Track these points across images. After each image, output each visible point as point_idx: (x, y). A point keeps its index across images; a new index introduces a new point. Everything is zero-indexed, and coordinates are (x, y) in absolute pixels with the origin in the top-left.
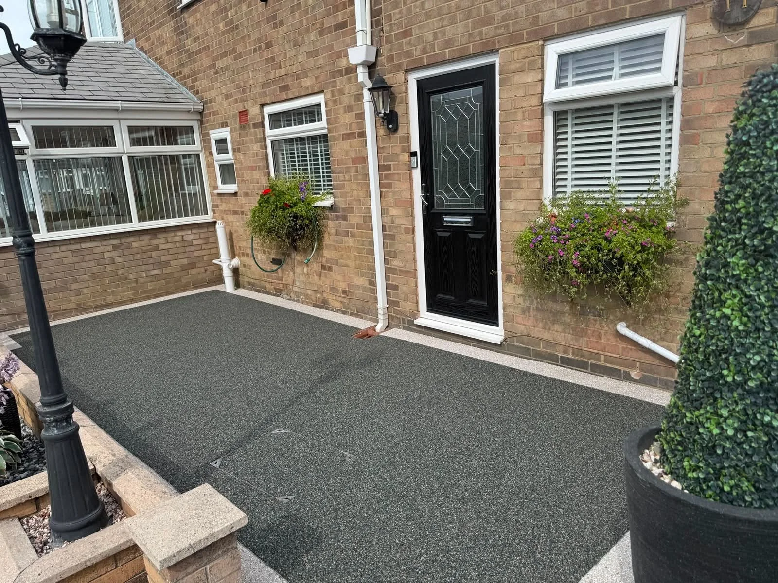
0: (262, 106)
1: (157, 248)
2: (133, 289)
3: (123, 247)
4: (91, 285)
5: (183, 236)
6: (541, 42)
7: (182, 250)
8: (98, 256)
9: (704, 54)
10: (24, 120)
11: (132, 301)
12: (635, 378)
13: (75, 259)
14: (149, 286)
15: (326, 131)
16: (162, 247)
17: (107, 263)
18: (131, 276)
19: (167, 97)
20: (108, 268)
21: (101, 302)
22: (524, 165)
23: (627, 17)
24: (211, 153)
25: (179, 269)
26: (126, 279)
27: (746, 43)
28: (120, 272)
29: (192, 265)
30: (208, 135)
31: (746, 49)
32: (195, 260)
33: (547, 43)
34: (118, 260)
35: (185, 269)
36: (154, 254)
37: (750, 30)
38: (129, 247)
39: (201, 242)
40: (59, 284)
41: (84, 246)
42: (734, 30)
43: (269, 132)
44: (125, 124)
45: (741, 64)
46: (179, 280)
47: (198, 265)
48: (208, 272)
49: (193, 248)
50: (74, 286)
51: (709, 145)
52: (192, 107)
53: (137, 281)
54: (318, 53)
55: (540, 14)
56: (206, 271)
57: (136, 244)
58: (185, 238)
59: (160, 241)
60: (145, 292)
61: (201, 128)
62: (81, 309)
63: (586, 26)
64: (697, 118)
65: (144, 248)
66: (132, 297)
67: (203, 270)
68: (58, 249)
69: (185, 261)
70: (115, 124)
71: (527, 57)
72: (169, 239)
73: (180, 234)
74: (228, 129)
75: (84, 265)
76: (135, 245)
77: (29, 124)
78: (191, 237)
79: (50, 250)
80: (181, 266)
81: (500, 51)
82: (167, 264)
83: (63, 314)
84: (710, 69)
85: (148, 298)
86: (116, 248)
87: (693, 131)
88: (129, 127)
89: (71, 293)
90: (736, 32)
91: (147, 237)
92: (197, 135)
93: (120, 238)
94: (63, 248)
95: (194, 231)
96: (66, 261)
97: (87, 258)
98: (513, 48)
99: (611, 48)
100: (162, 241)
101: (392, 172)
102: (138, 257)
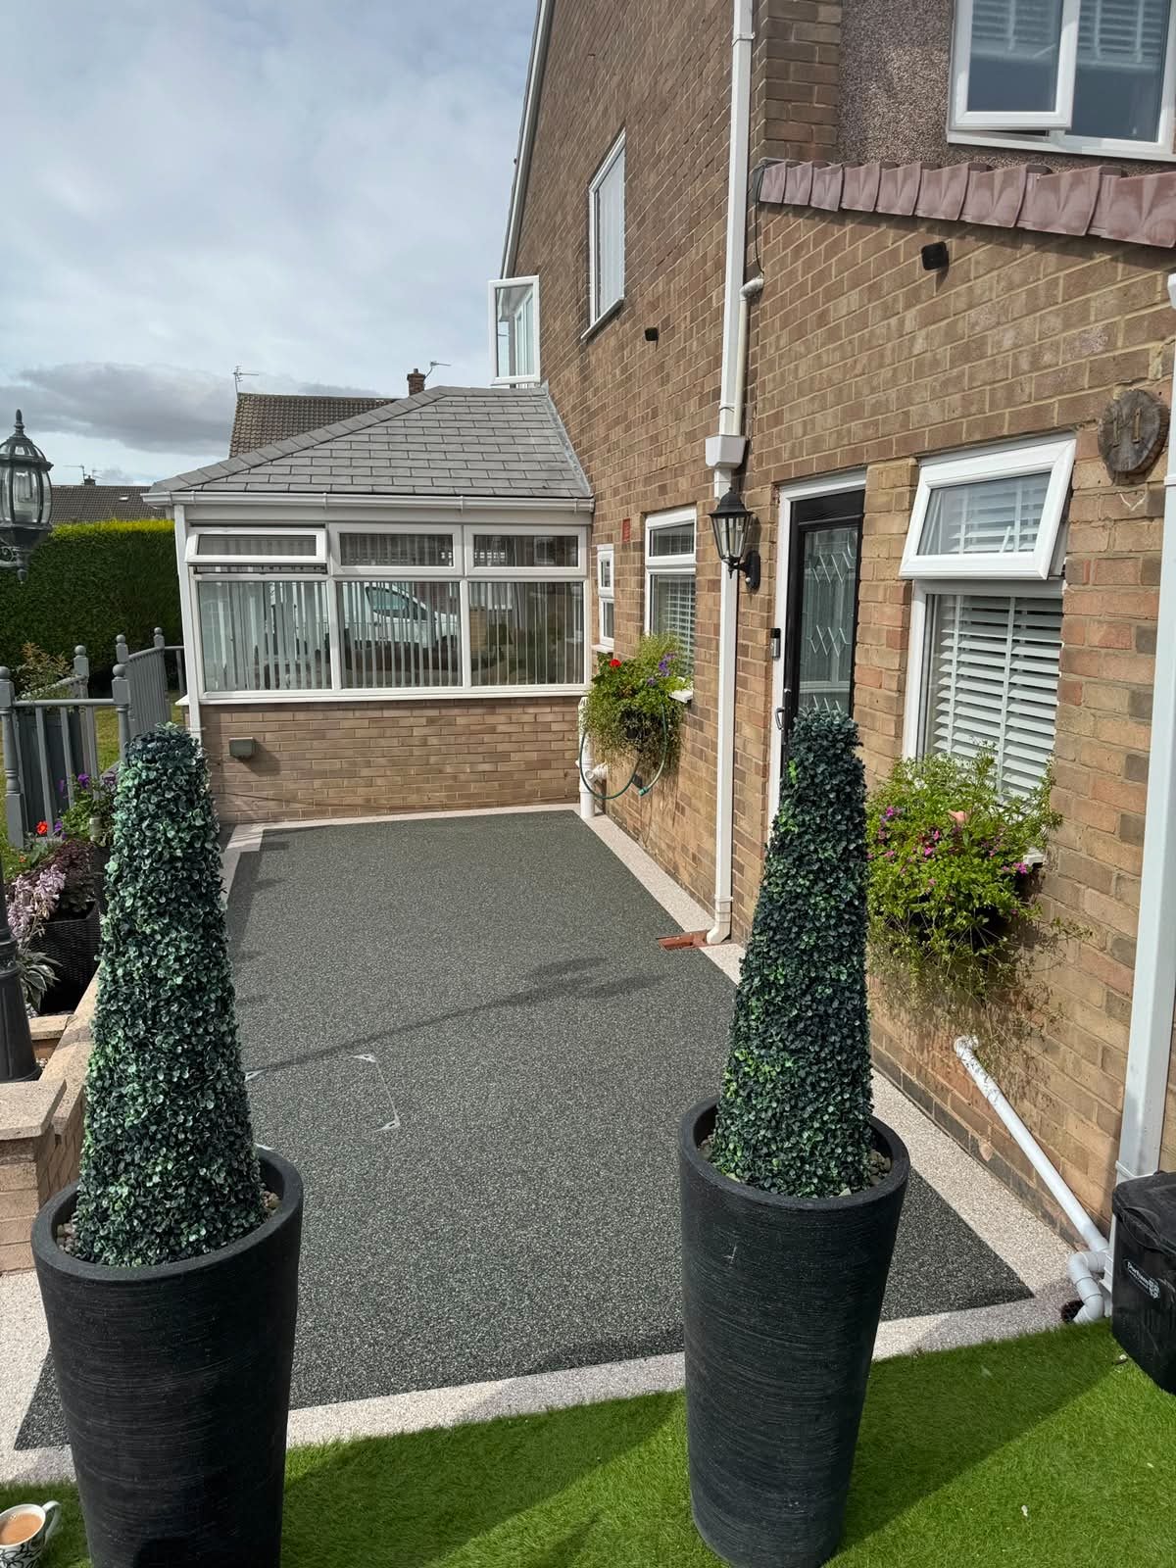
0: (645, 515)
1: (493, 730)
2: (449, 788)
3: (442, 722)
4: (388, 773)
5: (536, 715)
6: (911, 461)
7: (532, 737)
8: (404, 732)
9: (1093, 524)
10: (331, 525)
11: (445, 807)
12: (985, 1156)
13: (374, 732)
14: (473, 788)
15: (694, 570)
16: (501, 728)
17: (417, 743)
18: (449, 769)
19: (544, 488)
20: (417, 752)
21: (398, 802)
22: (880, 687)
23: (1005, 432)
24: (596, 583)
25: (523, 767)
26: (441, 772)
27: (1145, 513)
28: (433, 759)
29: (545, 764)
30: (595, 552)
31: (1146, 523)
32: (550, 756)
33: (924, 462)
34: (433, 741)
35: (532, 767)
36: (487, 738)
37: (1152, 487)
38: (451, 723)
39: (565, 727)
40: (345, 766)
41: (387, 713)
42: (1132, 484)
43: (649, 560)
44: (470, 532)
45: (1137, 555)
46: (520, 784)
47: (554, 765)
48: (569, 778)
49: (549, 737)
50: (365, 772)
51: (1093, 711)
52: (575, 505)
53: (455, 778)
54: (695, 436)
55: (911, 408)
56: (566, 775)
57: (463, 719)
58: (540, 719)
59: (499, 719)
60: (461, 796)
61: (590, 541)
62: (370, 807)
63: (958, 442)
64: (1080, 652)
65: (472, 727)
66: (445, 801)
67: (561, 773)
68: (350, 714)
69: (534, 756)
70: (455, 531)
71: (895, 487)
72: (514, 717)
73: (531, 710)
74: (611, 546)
75: (383, 742)
76: (460, 721)
77: (336, 530)
78: (550, 718)
79: (339, 714)
80: (527, 763)
81: (870, 468)
82: (505, 756)
83: (344, 811)
84: (1101, 555)
85: (469, 807)
86: (431, 721)
87: (1073, 676)
88: (475, 536)
89: (361, 781)
90: (1134, 489)
91: (479, 711)
92: (582, 553)
93: (439, 708)
94: (358, 714)
95: (556, 709)
96: (359, 733)
97: (388, 733)
98: (880, 466)
99: (1010, 485)
100: (502, 719)
101: (749, 659)
102: (463, 739)
